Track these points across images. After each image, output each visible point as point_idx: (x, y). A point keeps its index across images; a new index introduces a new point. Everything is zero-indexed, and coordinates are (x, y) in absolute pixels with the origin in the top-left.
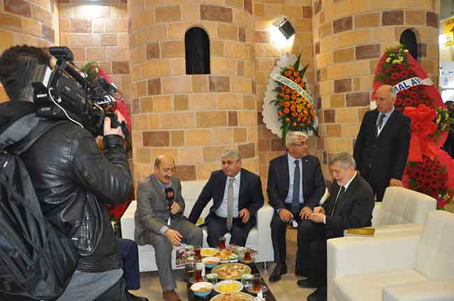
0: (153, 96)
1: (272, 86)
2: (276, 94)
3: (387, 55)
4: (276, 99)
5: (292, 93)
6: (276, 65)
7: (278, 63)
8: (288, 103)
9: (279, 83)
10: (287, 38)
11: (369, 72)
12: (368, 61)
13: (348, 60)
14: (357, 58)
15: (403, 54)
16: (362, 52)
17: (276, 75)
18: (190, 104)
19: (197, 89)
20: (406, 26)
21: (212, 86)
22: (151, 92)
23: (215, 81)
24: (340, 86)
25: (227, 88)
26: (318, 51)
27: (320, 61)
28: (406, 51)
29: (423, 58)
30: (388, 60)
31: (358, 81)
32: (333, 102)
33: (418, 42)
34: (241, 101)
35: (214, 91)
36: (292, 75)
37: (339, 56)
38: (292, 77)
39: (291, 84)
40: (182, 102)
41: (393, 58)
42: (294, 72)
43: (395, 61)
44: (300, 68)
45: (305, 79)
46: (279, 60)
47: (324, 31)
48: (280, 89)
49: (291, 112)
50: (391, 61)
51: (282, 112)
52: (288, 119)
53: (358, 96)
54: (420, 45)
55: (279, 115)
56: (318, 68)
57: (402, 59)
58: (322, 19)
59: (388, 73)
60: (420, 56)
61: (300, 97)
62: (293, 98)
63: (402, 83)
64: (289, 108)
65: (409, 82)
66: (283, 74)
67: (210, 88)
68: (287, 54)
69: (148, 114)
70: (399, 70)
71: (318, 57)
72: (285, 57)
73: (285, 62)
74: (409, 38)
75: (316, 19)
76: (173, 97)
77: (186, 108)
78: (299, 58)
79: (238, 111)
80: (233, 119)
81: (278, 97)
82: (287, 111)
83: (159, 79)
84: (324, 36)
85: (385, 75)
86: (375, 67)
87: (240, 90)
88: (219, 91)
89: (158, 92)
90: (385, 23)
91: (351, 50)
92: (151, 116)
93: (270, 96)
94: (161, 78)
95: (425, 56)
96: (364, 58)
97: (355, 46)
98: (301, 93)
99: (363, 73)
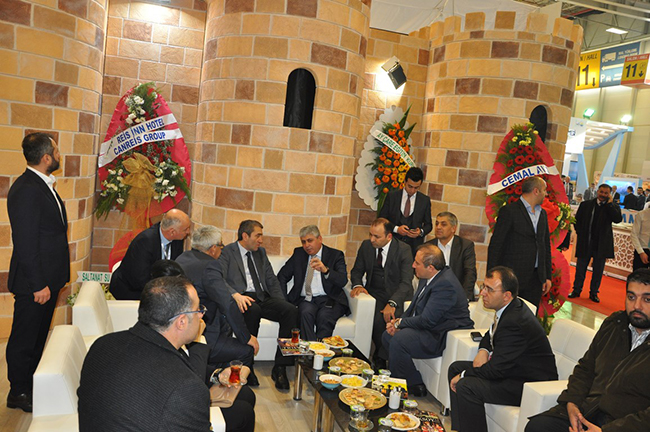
0: (238, 146)
1: (370, 145)
2: (375, 155)
3: (513, 133)
4: (375, 162)
5: (394, 157)
6: (378, 119)
7: (381, 116)
8: (388, 170)
9: (380, 143)
10: (397, 88)
11: (490, 148)
12: (490, 136)
13: (467, 130)
14: (479, 130)
15: (532, 136)
16: (486, 123)
17: (376, 132)
18: (284, 163)
19: (294, 145)
20: (539, 102)
21: (313, 145)
22: (236, 140)
23: (316, 138)
24: (454, 159)
25: (329, 149)
26: (431, 109)
27: (431, 122)
28: (536, 132)
29: (551, 141)
30: (515, 139)
31: (475, 157)
32: (442, 176)
33: (549, 122)
34: (341, 166)
35: (315, 151)
36: (397, 134)
37: (458, 123)
38: (396, 137)
39: (394, 146)
40: (274, 160)
41: (520, 138)
42: (399, 131)
43: (522, 142)
44: (406, 127)
45: (409, 141)
46: (383, 113)
47: (443, 87)
48: (381, 150)
49: (391, 181)
50: (518, 141)
51: (380, 179)
52: (386, 189)
53: (474, 174)
54: (551, 125)
55: (376, 183)
56: (429, 130)
57: (529, 141)
58: (443, 72)
59: (513, 156)
60: (549, 138)
61: (404, 163)
62: (396, 163)
63: (526, 170)
64: (389, 176)
65: (533, 169)
66: (385, 131)
67: (310, 147)
68: (393, 106)
69: (228, 167)
70: (525, 154)
71: (429, 115)
72: (390, 110)
73: (390, 117)
74: (540, 116)
75: (434, 69)
76: (264, 152)
77: (279, 168)
78: (406, 114)
79: (336, 176)
80: (330, 186)
81: (377, 159)
82: (386, 179)
83: (250, 126)
84: (442, 93)
85: (508, 156)
86: (499, 143)
87: (342, 151)
88: (320, 151)
89: (246, 142)
90: (516, 95)
91: (474, 118)
92: (231, 170)
93: (367, 156)
94: (252, 126)
95: (554, 139)
96: (488, 131)
97: (478, 115)
98: (405, 160)
99: (484, 150)
